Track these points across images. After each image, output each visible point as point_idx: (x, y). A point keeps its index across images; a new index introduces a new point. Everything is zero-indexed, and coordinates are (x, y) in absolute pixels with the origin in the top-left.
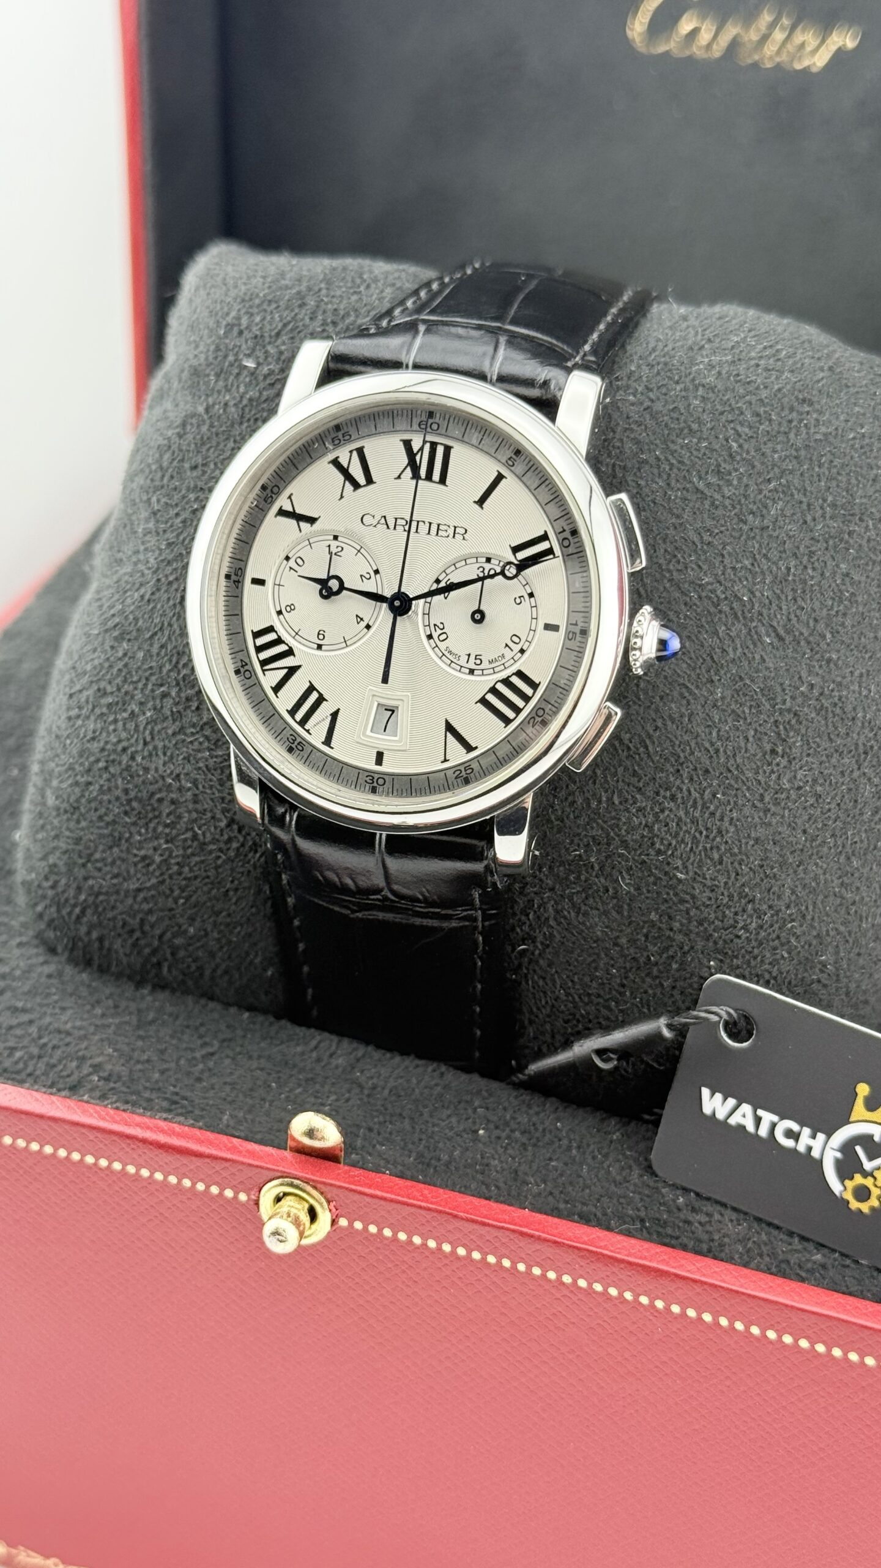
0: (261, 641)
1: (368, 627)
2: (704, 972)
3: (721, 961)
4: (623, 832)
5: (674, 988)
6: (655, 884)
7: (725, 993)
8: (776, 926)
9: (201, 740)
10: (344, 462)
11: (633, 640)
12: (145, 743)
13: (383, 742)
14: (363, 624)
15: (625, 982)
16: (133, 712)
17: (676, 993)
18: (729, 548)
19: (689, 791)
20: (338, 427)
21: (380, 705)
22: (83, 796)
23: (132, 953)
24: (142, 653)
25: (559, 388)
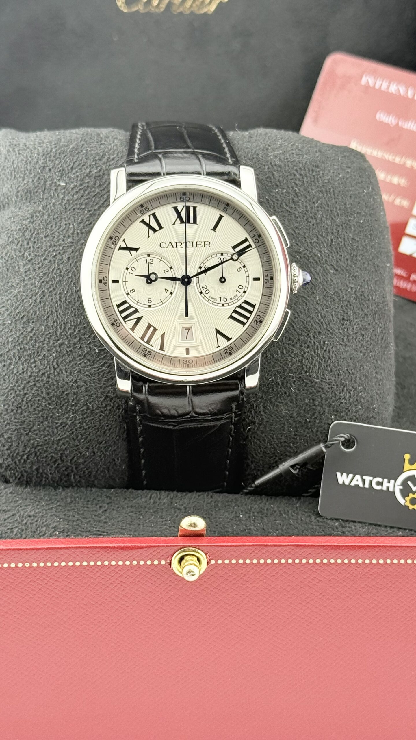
0: (121, 309)
1: (171, 293)
2: (330, 422)
4: (290, 366)
5: (317, 431)
6: (305, 386)
7: (340, 429)
8: (356, 395)
9: (85, 361)
10: (147, 221)
11: (294, 279)
12: (55, 369)
13: (187, 343)
14: (169, 292)
15: (296, 433)
16: (44, 355)
17: (318, 433)
18: (307, 234)
19: (314, 342)
20: (142, 206)
21: (183, 327)
22: (23, 401)
23: (55, 472)
24: (43, 327)
25: (236, 174)
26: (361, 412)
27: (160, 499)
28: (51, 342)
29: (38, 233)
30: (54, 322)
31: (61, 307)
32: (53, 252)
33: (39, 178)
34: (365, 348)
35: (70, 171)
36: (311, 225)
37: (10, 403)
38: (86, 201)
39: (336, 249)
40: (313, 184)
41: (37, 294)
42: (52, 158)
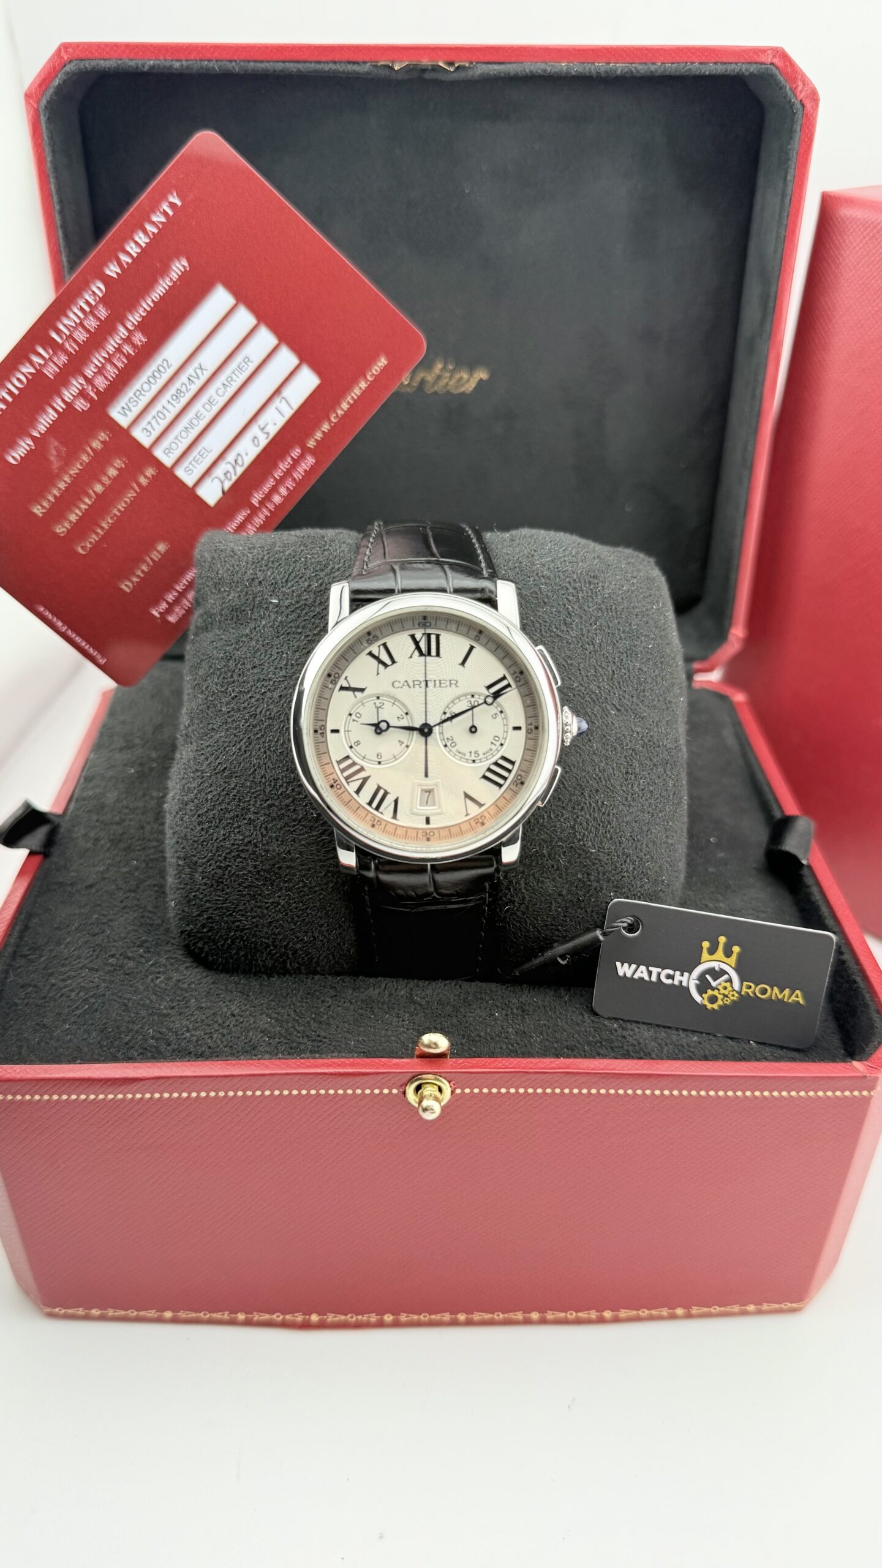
0: (343, 766)
1: (407, 747)
2: (608, 900)
3: (616, 891)
4: (559, 833)
5: (592, 911)
6: (578, 858)
7: (620, 910)
8: (641, 866)
10: (376, 653)
11: (566, 728)
13: (428, 810)
14: (404, 745)
15: (566, 914)
16: (250, 819)
18: (582, 665)
19: (590, 803)
20: (369, 633)
21: (422, 790)
22: (224, 874)
23: (266, 959)
24: (248, 783)
25: (491, 592)
26: (647, 887)
27: (396, 990)
28: (259, 803)
30: (262, 777)
32: (261, 688)
33: (247, 593)
34: (654, 807)
35: (285, 584)
36: (587, 653)
37: (210, 876)
38: (303, 623)
39: (619, 683)
40: (590, 600)
41: (241, 740)
42: (264, 568)
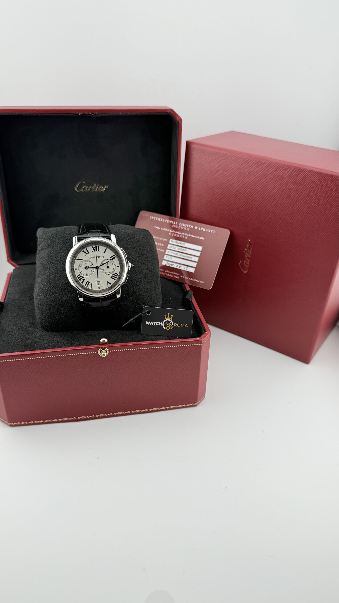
0: (78, 277)
1: (93, 272)
2: (142, 307)
3: (145, 305)
4: (130, 291)
6: (135, 297)
8: (150, 299)
10: (84, 251)
11: (129, 266)
12: (60, 296)
13: (99, 286)
14: (92, 271)
16: (57, 292)
17: (139, 310)
18: (132, 254)
19: (136, 284)
20: (82, 247)
21: (97, 281)
22: (51, 306)
23: (62, 327)
24: (56, 284)
25: (110, 237)
29: (53, 257)
30: (59, 282)
31: (61, 278)
32: (57, 262)
33: (52, 241)
35: (61, 238)
36: (133, 251)
37: (47, 307)
39: (141, 257)
40: (134, 239)
41: (53, 275)
42: (56, 235)
